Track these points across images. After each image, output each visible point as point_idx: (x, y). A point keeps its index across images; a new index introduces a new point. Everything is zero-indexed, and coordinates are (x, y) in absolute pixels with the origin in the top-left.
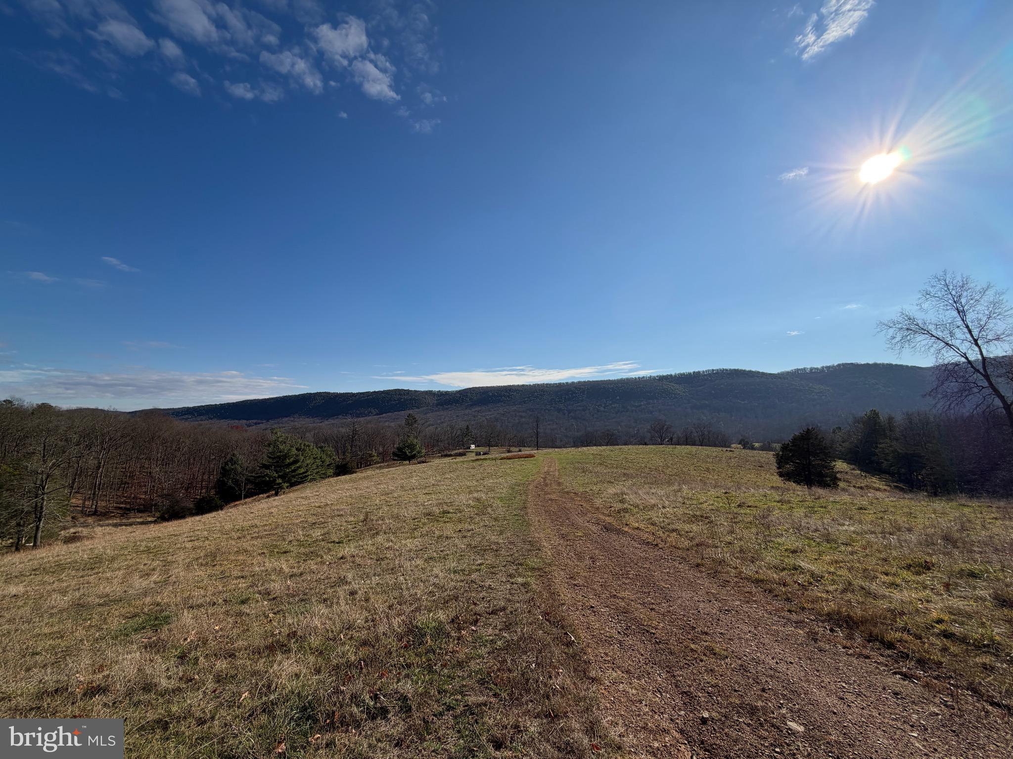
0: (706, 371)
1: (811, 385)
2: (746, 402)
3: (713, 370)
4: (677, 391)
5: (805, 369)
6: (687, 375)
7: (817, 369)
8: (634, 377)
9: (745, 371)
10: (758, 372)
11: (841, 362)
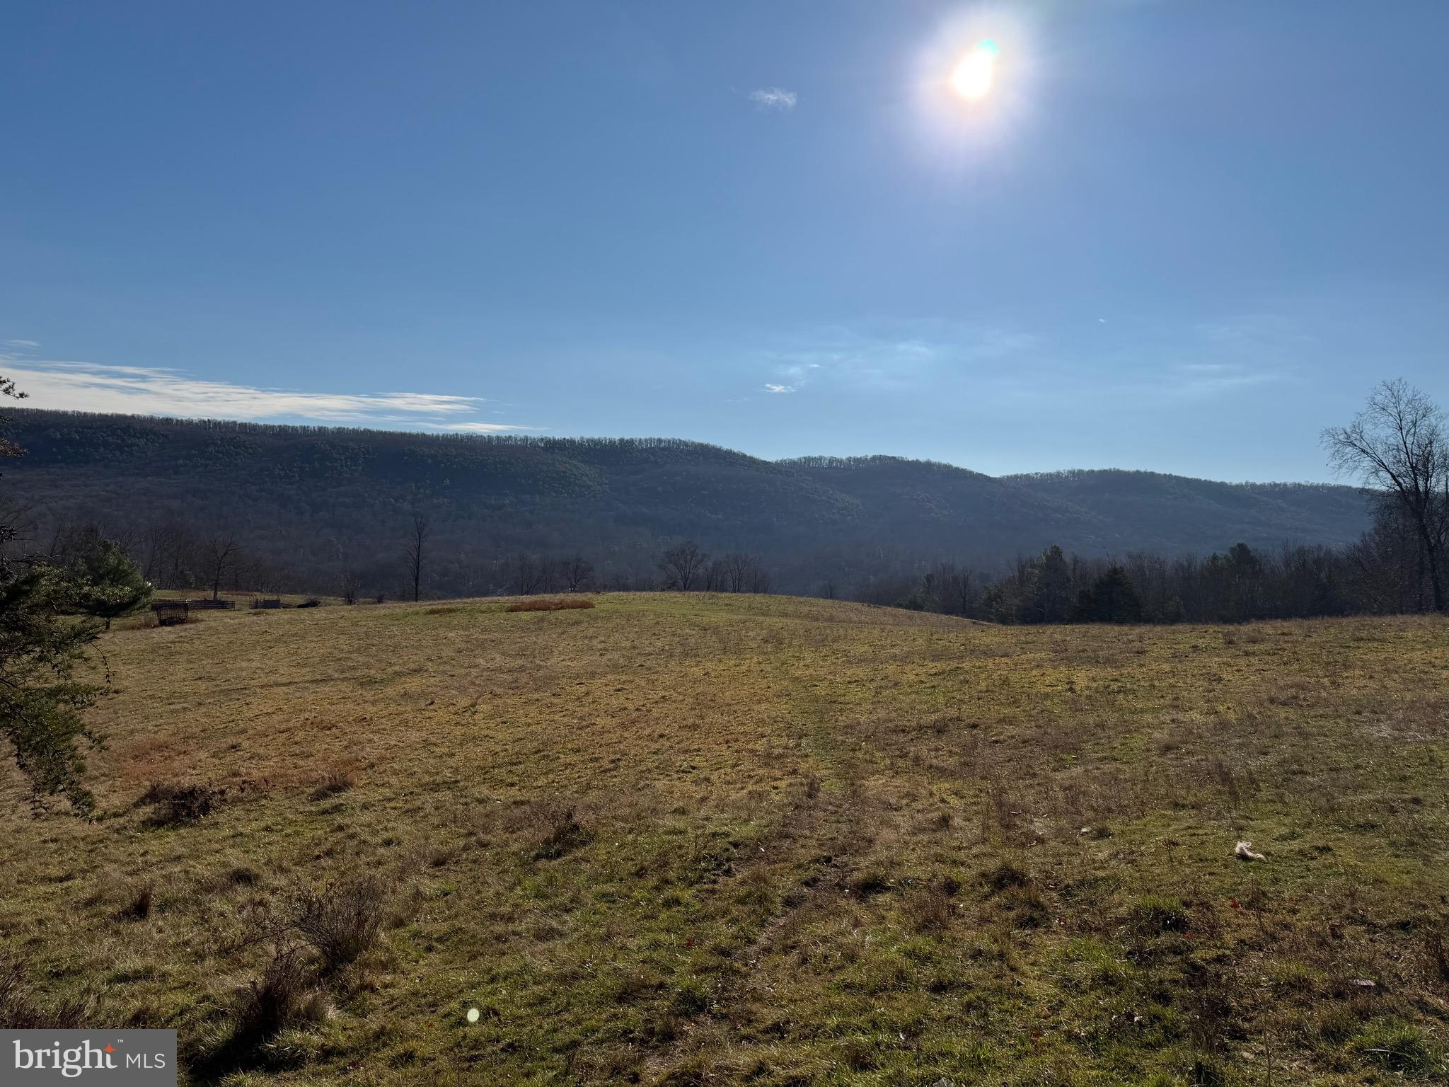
0: (646, 440)
1: (831, 492)
2: (720, 516)
3: (660, 441)
4: (585, 478)
5: (821, 458)
6: (606, 445)
7: (841, 461)
8: (485, 435)
9: (719, 450)
10: (744, 456)
11: (877, 453)
